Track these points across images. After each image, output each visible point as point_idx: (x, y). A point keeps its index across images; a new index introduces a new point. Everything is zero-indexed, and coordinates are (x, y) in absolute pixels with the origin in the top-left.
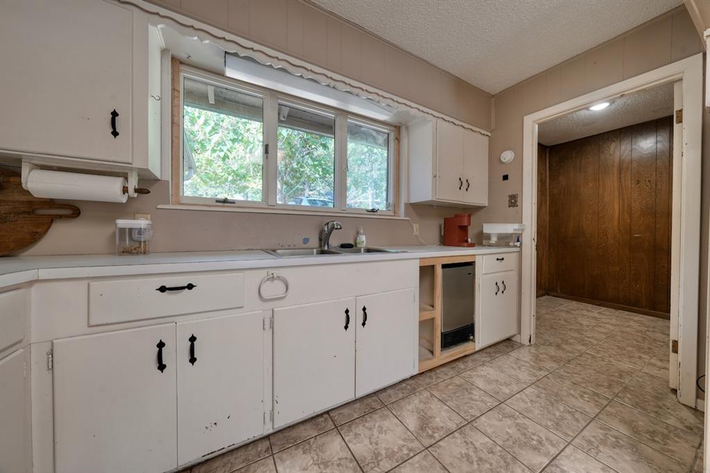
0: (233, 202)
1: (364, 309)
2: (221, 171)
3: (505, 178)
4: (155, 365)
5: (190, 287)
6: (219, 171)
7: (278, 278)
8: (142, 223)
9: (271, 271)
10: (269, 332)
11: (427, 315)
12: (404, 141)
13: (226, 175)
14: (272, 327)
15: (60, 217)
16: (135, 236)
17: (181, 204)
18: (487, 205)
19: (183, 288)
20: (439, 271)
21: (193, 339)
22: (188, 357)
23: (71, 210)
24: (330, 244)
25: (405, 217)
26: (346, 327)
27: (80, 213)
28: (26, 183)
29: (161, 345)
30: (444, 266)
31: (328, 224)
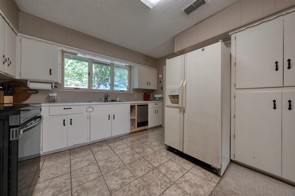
0: (79, 89)
1: (114, 115)
2: (71, 72)
3: (160, 82)
4: (63, 124)
5: (71, 108)
6: (70, 72)
7: (91, 107)
8: (55, 95)
9: (89, 106)
10: (89, 119)
11: (133, 118)
12: (132, 71)
13: (73, 74)
14: (90, 118)
15: (33, 93)
16: (53, 98)
17: (64, 89)
18: (156, 89)
19: (69, 108)
20: (136, 107)
21: (71, 120)
22: (70, 123)
23: (36, 91)
24: (108, 100)
25: (132, 92)
26: (109, 119)
27: (38, 92)
28: (29, 86)
29: (64, 120)
30: (138, 106)
31: (107, 95)
